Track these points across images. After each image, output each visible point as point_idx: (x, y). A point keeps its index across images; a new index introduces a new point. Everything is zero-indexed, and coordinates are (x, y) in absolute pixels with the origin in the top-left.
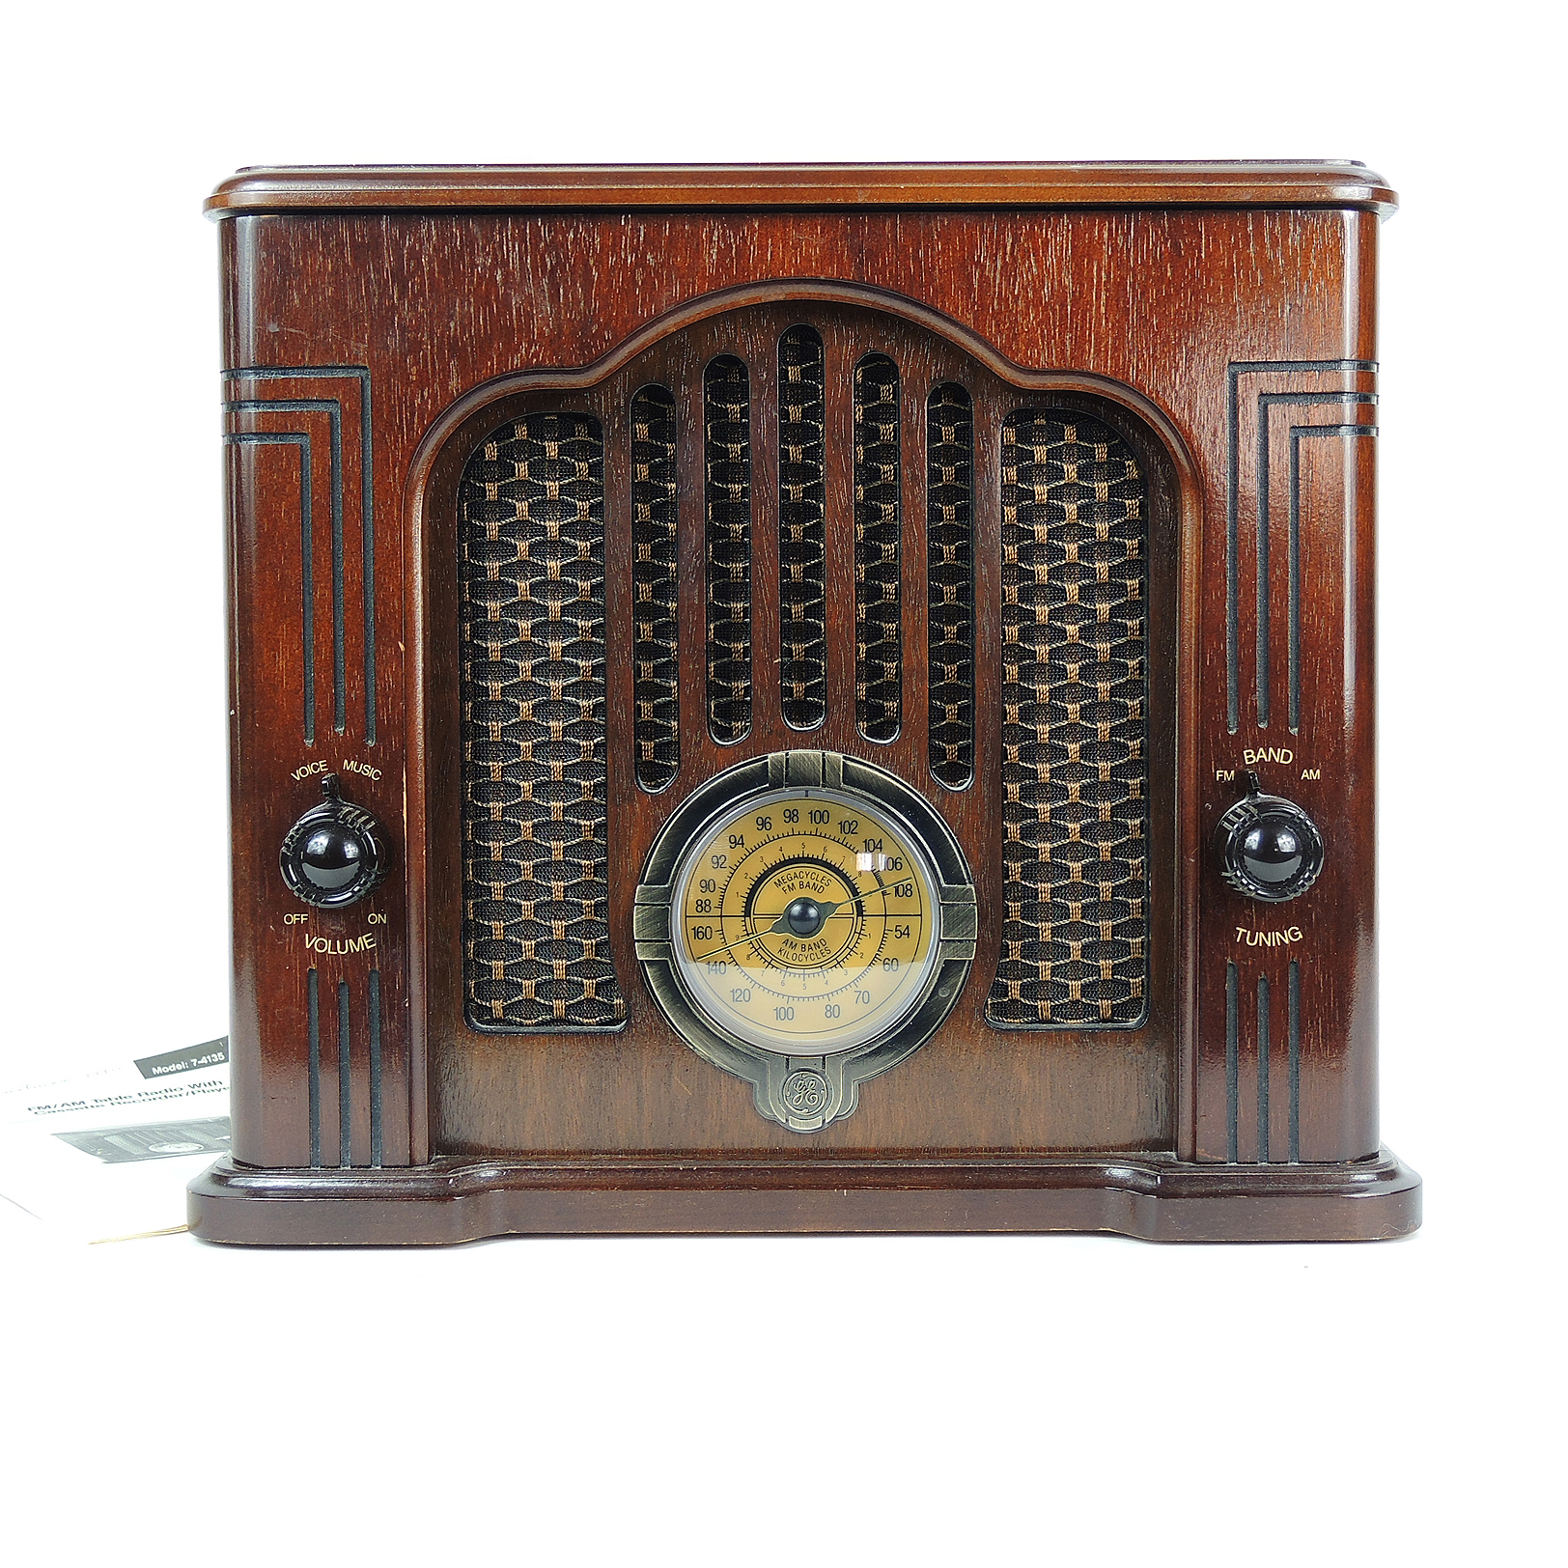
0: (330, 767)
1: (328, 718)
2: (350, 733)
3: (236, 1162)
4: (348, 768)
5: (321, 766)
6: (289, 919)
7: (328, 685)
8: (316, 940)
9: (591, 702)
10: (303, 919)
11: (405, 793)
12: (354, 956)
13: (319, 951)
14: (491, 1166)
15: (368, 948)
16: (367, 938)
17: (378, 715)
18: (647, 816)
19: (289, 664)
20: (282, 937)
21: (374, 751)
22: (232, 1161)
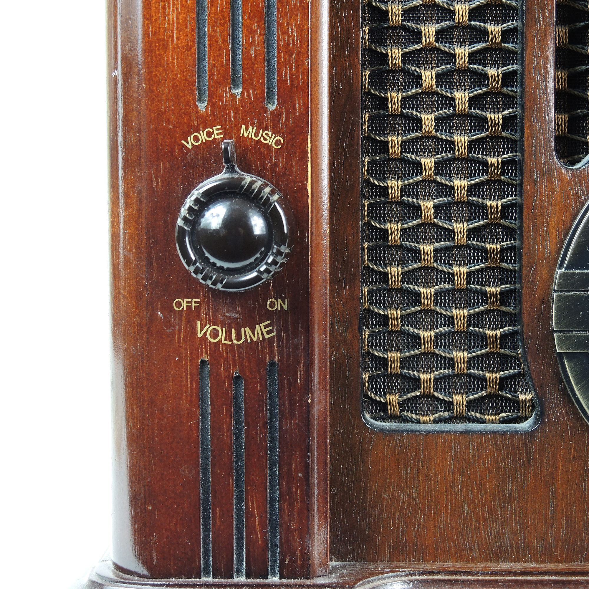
0: (227, 134)
1: (224, 77)
2: (249, 95)
3: (118, 568)
4: (246, 135)
5: (215, 132)
6: (179, 305)
7: (224, 41)
8: (209, 328)
9: (500, 71)
10: (194, 304)
11: (309, 164)
12: (251, 346)
13: (212, 340)
14: (396, 576)
15: (267, 337)
16: (265, 327)
17: (280, 75)
18: (567, 196)
19: (181, 17)
20: (171, 325)
21: (276, 116)
22: (112, 567)
